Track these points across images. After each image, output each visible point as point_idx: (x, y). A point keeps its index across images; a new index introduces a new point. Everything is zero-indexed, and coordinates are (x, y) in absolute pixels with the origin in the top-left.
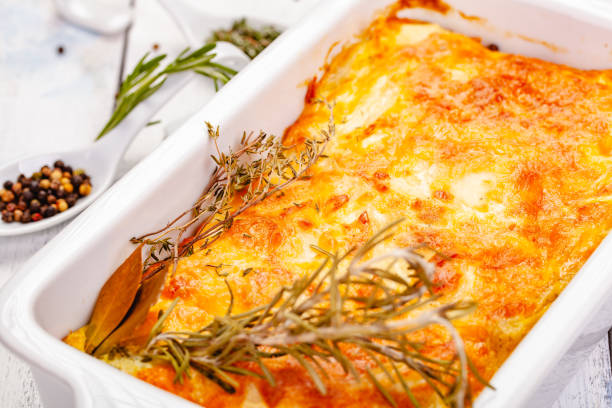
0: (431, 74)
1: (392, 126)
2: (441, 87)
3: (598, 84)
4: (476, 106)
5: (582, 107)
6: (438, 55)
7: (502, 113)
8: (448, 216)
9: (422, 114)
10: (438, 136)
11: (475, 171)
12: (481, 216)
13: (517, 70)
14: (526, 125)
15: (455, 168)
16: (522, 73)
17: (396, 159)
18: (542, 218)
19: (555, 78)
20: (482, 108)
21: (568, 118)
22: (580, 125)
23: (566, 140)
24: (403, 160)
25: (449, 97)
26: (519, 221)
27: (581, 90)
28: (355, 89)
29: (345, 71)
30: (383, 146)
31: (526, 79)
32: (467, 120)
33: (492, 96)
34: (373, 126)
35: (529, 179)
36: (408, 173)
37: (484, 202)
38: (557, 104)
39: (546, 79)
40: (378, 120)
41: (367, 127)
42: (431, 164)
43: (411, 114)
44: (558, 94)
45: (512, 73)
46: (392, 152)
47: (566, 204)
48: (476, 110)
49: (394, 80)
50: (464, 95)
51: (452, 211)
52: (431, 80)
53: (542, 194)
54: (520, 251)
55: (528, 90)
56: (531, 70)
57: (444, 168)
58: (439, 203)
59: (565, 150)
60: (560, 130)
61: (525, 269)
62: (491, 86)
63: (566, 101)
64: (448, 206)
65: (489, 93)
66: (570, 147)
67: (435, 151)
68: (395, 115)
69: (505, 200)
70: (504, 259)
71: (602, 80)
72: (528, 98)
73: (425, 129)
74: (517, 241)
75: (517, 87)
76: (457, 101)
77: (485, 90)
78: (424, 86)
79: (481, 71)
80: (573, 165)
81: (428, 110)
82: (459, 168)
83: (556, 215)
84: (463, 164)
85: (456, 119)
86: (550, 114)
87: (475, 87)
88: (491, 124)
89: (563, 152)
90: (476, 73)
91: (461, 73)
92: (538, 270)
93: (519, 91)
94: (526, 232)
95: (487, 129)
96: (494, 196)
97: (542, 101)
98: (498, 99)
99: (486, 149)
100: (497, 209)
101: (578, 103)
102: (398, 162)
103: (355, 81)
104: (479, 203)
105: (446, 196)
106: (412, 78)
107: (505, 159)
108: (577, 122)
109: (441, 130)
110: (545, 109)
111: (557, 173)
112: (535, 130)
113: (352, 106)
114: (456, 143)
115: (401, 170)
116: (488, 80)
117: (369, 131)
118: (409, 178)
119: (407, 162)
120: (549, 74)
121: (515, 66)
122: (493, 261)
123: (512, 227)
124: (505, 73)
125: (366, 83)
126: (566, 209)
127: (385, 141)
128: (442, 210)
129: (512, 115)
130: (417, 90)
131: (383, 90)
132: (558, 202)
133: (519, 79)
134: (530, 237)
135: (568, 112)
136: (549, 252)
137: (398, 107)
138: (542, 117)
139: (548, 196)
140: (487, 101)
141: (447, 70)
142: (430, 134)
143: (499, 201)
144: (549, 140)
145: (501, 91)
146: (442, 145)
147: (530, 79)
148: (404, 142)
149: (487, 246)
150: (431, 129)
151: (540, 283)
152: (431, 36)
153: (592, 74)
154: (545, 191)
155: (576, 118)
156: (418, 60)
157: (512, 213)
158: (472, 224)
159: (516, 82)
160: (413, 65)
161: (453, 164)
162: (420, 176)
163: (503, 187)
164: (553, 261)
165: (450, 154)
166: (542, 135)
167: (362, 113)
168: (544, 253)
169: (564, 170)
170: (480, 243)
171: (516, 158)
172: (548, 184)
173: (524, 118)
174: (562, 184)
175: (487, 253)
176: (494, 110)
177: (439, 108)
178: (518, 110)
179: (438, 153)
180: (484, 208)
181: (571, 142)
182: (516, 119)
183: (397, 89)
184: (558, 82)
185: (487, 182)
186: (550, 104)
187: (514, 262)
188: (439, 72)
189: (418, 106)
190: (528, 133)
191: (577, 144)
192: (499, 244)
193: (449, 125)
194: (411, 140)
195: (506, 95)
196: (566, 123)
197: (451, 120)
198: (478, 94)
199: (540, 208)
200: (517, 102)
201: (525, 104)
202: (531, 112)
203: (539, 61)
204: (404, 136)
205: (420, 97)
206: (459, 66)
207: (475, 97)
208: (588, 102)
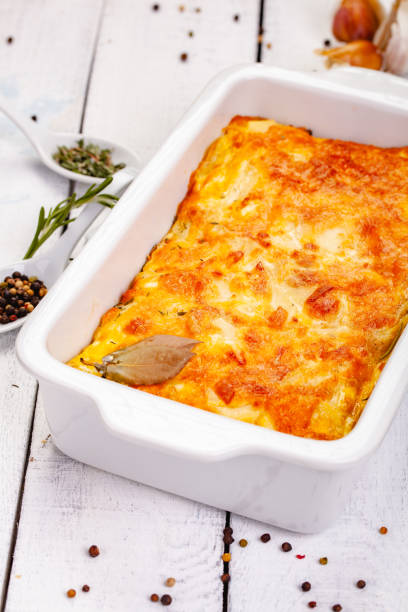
0: (279, 157)
1: (260, 198)
2: (289, 167)
3: (401, 158)
4: (318, 179)
5: (394, 175)
6: (280, 142)
7: (338, 184)
8: (318, 261)
9: (279, 188)
10: (297, 203)
11: (331, 227)
12: (341, 259)
13: (342, 150)
14: (357, 191)
15: (316, 227)
16: (345, 153)
17: (269, 223)
18: (384, 258)
19: (370, 155)
20: (322, 180)
21: (386, 184)
22: (396, 189)
23: (388, 200)
24: (275, 223)
25: (297, 174)
26: (370, 261)
27: (391, 163)
28: (225, 172)
29: (214, 159)
30: (257, 214)
31: (350, 158)
32: (314, 190)
33: (328, 171)
34: (247, 199)
35: (369, 230)
36: (282, 232)
37: (341, 249)
38: (375, 174)
39: (363, 157)
40: (250, 194)
41: (242, 199)
42: (296, 225)
43: (272, 189)
44: (375, 166)
45: (339, 153)
46: (265, 217)
47: (399, 247)
48: (319, 182)
49: (252, 163)
50: (308, 172)
51: (321, 257)
52: (281, 162)
53: (379, 240)
54: (374, 282)
55: (353, 166)
56: (352, 150)
57: (308, 227)
58: (310, 252)
59: (389, 208)
60: (382, 193)
61: (380, 295)
62: (326, 164)
63: (382, 172)
64: (317, 254)
65: (325, 170)
66: (392, 205)
67: (298, 215)
68: (260, 190)
69: (356, 248)
70: (365, 289)
71: (402, 155)
72: (353, 171)
73: (286, 199)
74: (372, 275)
75: (343, 163)
76: (304, 176)
77: (322, 168)
78: (277, 166)
79: (315, 152)
80: (397, 218)
81: (283, 184)
82: (319, 226)
83: (393, 255)
84: (321, 224)
85: (306, 190)
86: (372, 182)
87: (314, 165)
88: (332, 192)
89: (389, 210)
90: (310, 155)
91: (301, 155)
92: (390, 295)
93: (345, 166)
94: (376, 268)
95: (330, 196)
96: (347, 245)
97: (364, 172)
98: (333, 173)
99: (335, 211)
100: (352, 253)
101: (391, 174)
102: (272, 224)
103: (223, 166)
104: (337, 250)
105: (314, 247)
106: (266, 161)
107: (350, 217)
108: (393, 186)
109: (297, 199)
110: (367, 179)
111: (388, 224)
112: (364, 194)
113: (226, 185)
114: (311, 209)
115: (276, 230)
116: (322, 159)
117: (244, 203)
118: (284, 236)
119: (279, 224)
120: (365, 152)
121: (339, 148)
122: (358, 289)
123: (366, 266)
124: (333, 153)
125: (233, 167)
126: (399, 250)
127: (258, 209)
128: (314, 257)
129: (345, 184)
130: (272, 170)
131: (246, 172)
132: (393, 246)
133: (344, 157)
134: (380, 271)
135: (384, 180)
136: (394, 282)
137: (261, 184)
138: (367, 185)
139: (385, 242)
140: (325, 175)
141: (290, 154)
142: (290, 202)
143: (352, 248)
144: (376, 201)
145: (334, 167)
146: (302, 210)
147: (353, 156)
148: (272, 209)
149: (351, 280)
150: (290, 199)
151: (394, 304)
152: (271, 128)
153: (394, 150)
154: (381, 238)
155: (392, 183)
156: (266, 147)
157: (363, 255)
158: (337, 265)
159: (342, 160)
160: (262, 151)
161: (314, 223)
162: (291, 234)
163: (352, 238)
164: (399, 288)
165: (310, 216)
166: (371, 198)
167: (235, 190)
168: (390, 282)
169: (392, 222)
170: (346, 278)
171: (357, 216)
172: (383, 233)
173: (355, 186)
174: (392, 232)
175: (352, 285)
176: (332, 181)
177: (292, 183)
178: (348, 180)
179: (300, 216)
180: (342, 254)
181: (392, 201)
182: (349, 187)
183: (256, 170)
184: (372, 158)
185: (340, 235)
186: (370, 175)
187: (372, 290)
188: (285, 156)
189: (275, 182)
190: (360, 198)
191: (396, 203)
192: (360, 278)
193: (302, 195)
194: (277, 208)
195: (338, 170)
196: (385, 188)
197: (303, 191)
198: (318, 170)
199: (381, 250)
200: (347, 175)
201: (352, 175)
202: (358, 182)
203: (355, 144)
204: (271, 205)
205: (275, 175)
206: (297, 150)
207: (317, 173)
208: (398, 172)
